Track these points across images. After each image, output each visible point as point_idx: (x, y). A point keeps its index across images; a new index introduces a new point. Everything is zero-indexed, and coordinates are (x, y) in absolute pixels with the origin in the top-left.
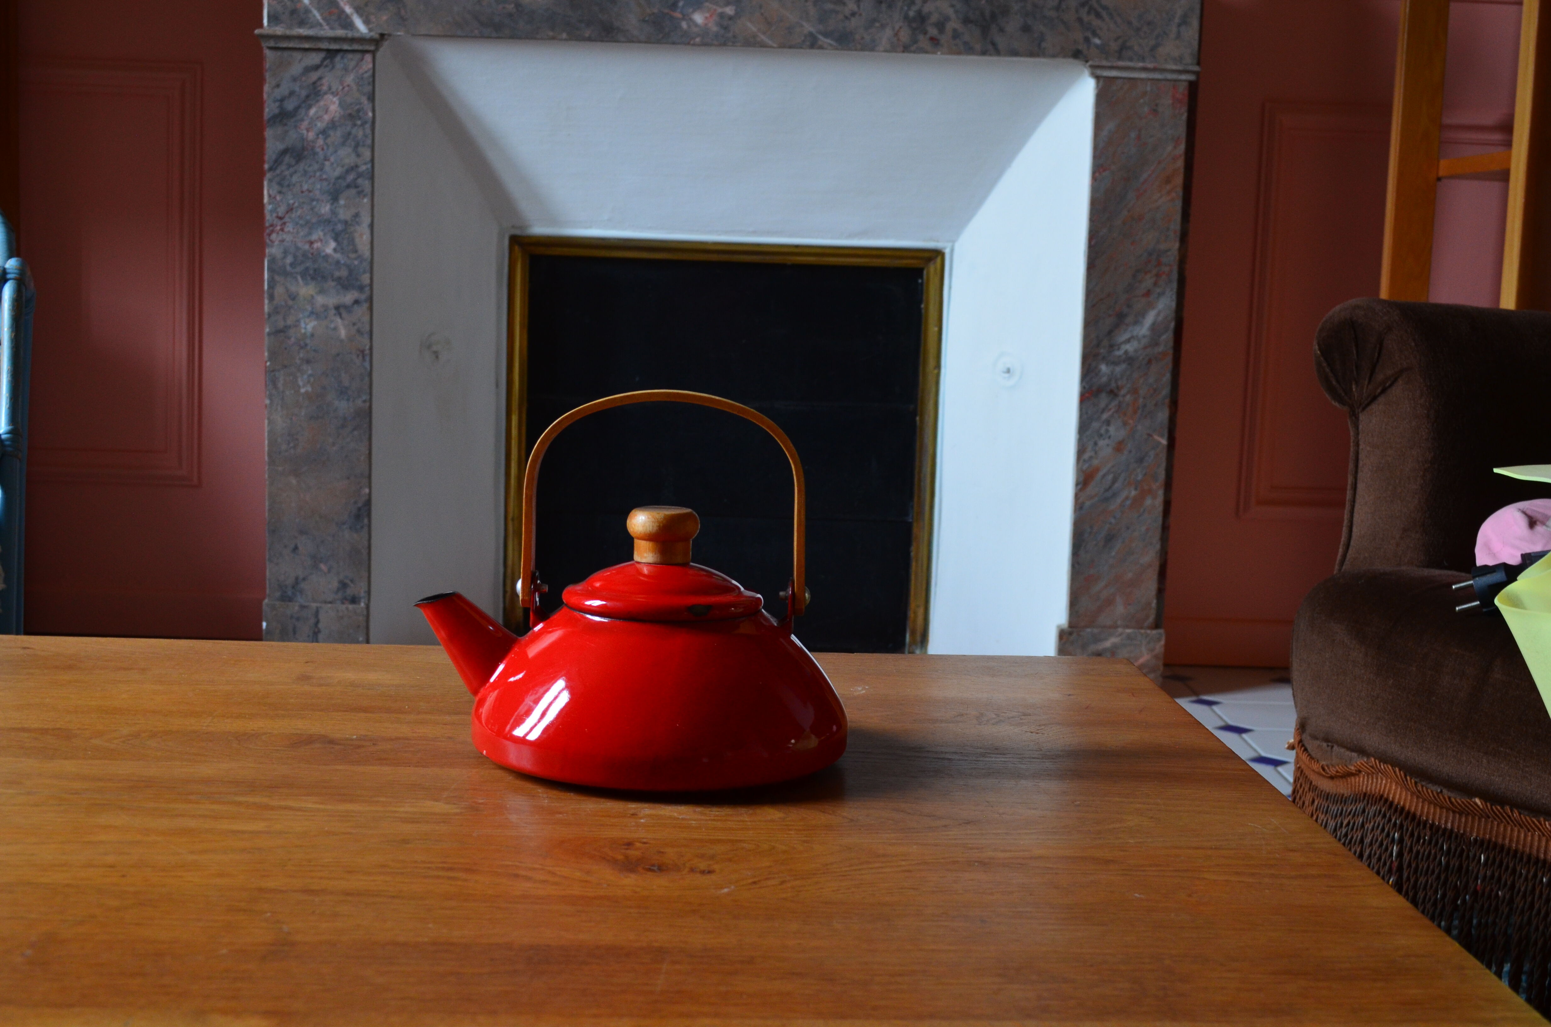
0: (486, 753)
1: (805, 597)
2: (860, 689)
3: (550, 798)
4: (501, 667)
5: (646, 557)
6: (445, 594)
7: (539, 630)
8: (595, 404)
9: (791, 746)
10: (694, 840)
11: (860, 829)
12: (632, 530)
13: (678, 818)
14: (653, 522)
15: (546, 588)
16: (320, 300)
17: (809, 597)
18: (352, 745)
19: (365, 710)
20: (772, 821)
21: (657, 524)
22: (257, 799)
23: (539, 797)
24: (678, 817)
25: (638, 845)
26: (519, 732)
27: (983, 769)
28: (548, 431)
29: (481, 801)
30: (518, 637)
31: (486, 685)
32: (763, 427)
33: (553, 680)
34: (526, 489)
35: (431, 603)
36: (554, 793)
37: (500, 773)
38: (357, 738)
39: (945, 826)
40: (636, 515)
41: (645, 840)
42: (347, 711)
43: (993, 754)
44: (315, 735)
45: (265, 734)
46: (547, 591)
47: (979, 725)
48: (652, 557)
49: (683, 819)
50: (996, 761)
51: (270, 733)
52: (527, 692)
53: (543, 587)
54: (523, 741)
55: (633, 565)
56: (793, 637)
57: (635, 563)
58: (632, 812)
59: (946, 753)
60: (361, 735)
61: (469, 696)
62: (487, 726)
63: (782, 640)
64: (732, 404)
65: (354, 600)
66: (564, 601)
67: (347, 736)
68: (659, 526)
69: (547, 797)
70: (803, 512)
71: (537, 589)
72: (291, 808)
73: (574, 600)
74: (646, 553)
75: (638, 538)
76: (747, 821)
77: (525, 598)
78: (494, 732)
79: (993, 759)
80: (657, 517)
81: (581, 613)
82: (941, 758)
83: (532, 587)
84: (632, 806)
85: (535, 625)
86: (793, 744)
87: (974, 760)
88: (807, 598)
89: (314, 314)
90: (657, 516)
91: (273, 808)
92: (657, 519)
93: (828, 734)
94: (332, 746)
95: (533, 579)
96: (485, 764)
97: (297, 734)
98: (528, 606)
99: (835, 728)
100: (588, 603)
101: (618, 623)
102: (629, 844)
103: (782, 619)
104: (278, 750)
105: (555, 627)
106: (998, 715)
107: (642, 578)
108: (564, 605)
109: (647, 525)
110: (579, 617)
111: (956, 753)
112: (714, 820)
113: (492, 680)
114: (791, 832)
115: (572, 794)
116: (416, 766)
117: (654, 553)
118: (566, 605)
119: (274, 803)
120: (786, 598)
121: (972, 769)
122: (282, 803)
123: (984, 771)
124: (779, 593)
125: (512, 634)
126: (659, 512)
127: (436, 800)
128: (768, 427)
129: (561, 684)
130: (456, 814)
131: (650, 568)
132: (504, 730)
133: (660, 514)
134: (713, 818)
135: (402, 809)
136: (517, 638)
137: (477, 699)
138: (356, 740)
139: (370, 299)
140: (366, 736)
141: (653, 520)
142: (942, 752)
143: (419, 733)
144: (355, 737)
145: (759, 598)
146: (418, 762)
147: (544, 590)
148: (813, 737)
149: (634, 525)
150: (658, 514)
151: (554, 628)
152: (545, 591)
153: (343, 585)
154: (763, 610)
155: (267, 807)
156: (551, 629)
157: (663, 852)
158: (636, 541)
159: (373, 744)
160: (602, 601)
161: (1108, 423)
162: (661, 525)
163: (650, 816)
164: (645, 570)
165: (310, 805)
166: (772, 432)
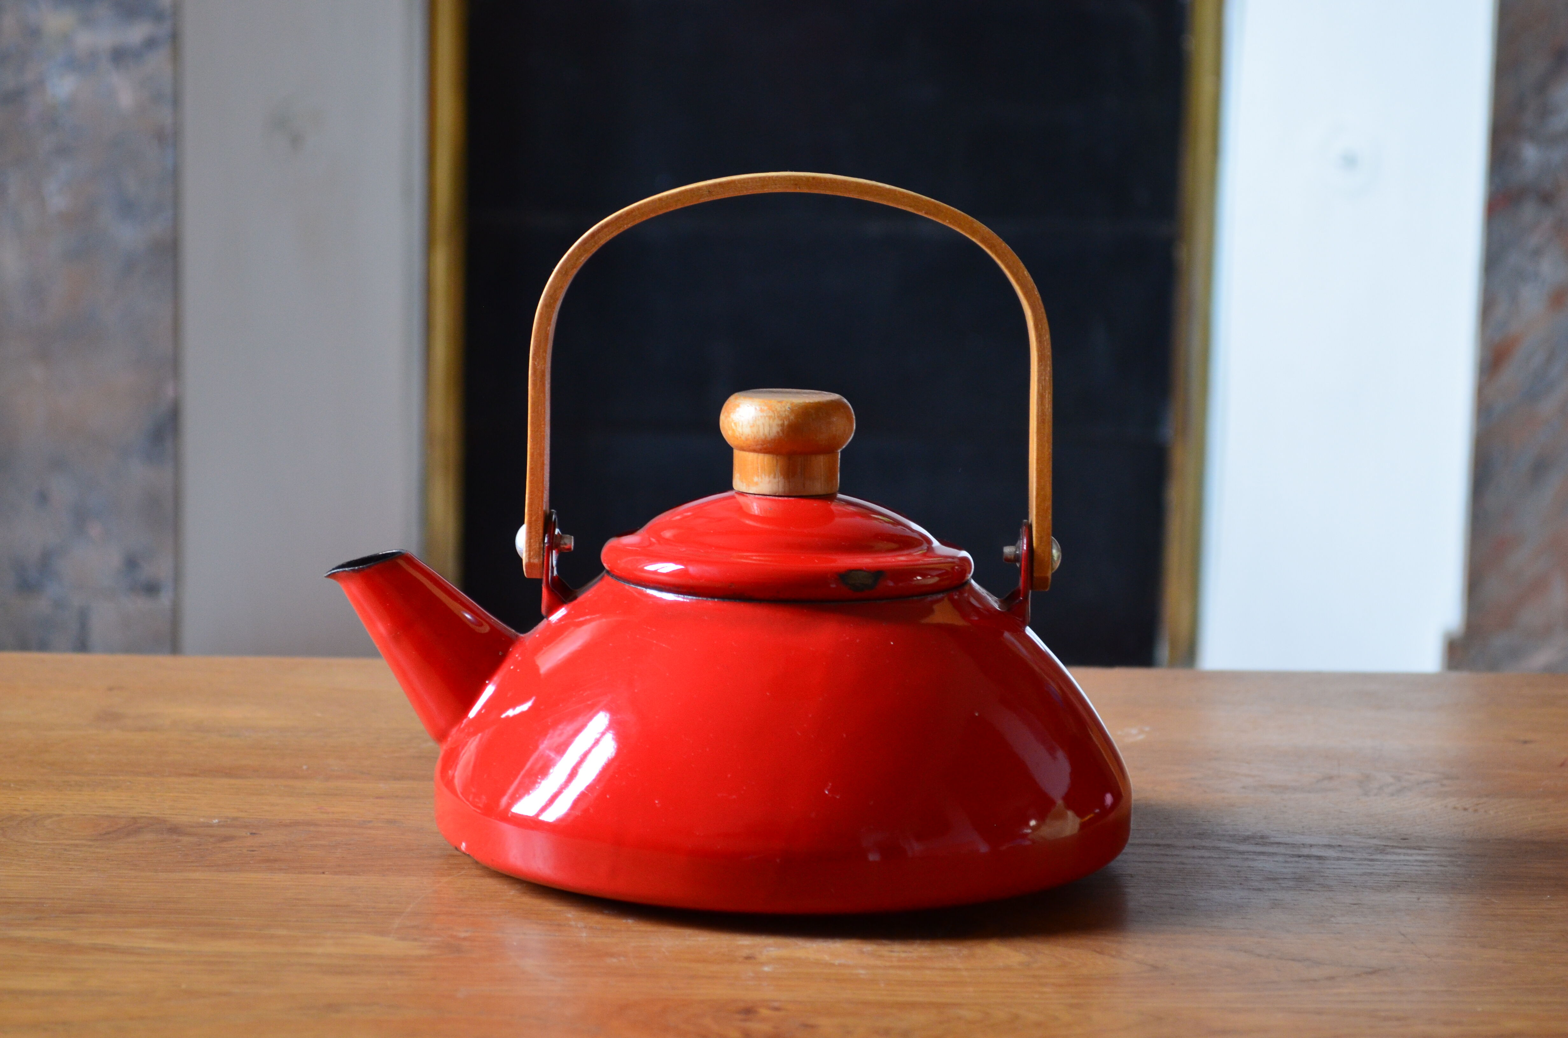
0: (467, 847)
1: (1052, 556)
2: (1134, 731)
3: (591, 928)
4: (489, 690)
5: (757, 484)
6: (383, 555)
7: (560, 620)
8: (660, 199)
9: (1029, 831)
10: (866, 1003)
11: (1173, 984)
12: (730, 432)
13: (833, 965)
14: (770, 417)
15: (570, 542)
16: (85, 40)
17: (1058, 558)
18: (211, 836)
19: (230, 772)
20: (1008, 968)
21: (778, 422)
22: (51, 934)
23: (570, 926)
24: (832, 962)
25: (764, 1012)
26: (526, 807)
27: (1385, 875)
28: (574, 250)
29: (463, 935)
30: (518, 634)
31: (462, 723)
32: (974, 240)
33: (590, 710)
34: (533, 358)
35: (358, 571)
36: (597, 920)
37: (492, 885)
38: (219, 822)
39: (1331, 978)
40: (738, 406)
41: (776, 1004)
42: (192, 775)
43: (1400, 848)
44: (142, 817)
45: (50, 816)
46: (572, 548)
47: (1366, 794)
48: (769, 482)
49: (840, 965)
50: (1408, 861)
51: (58, 815)
52: (543, 732)
53: (566, 541)
54: (532, 824)
55: (733, 497)
56: (1029, 631)
57: (737, 496)
58: (746, 952)
59: (1311, 846)
60: (227, 817)
61: (430, 744)
62: (468, 800)
63: (1007, 635)
64: (914, 197)
65: (151, 589)
66: (605, 565)
67: (202, 820)
68: (782, 425)
69: (585, 927)
70: (1048, 397)
71: (554, 544)
72: (113, 950)
73: (623, 564)
74: (758, 476)
75: (742, 449)
76: (960, 970)
77: (532, 561)
78: (479, 808)
79: (1402, 857)
80: (779, 409)
81: (639, 588)
82: (1304, 856)
83: (546, 541)
84: (745, 943)
85: (552, 610)
86: (1034, 828)
87: (1366, 859)
88: (1055, 558)
89: (73, 64)
90: (778, 407)
91: (81, 950)
92: (779, 412)
93: (1097, 811)
94: (175, 837)
95: (548, 526)
96: (463, 869)
97: (108, 816)
98: (538, 577)
99: (1109, 799)
100: (651, 568)
101: (710, 604)
102: (749, 1011)
103: (1010, 599)
104: (76, 845)
105: (588, 614)
106: (1398, 779)
107: (748, 522)
108: (605, 572)
109: (760, 423)
110: (636, 594)
111: (1330, 846)
112: (900, 968)
113: (472, 714)
114: (1045, 989)
115: (630, 921)
116: (336, 873)
117: (772, 475)
118: (608, 572)
119: (84, 940)
120: (1017, 558)
121: (1365, 874)
122: (100, 941)
123: (1387, 879)
124: (1002, 550)
125: (509, 629)
126: (780, 399)
127: (383, 933)
128: (983, 240)
129: (601, 720)
130: (422, 958)
131: (766, 504)
132: (497, 803)
133: (784, 404)
134: (896, 964)
135: (320, 950)
136: (517, 636)
137: (445, 747)
138: (219, 826)
139: (175, 38)
140: (235, 819)
141: (771, 414)
142: (1303, 844)
143: (333, 813)
144: (216, 821)
145: (965, 559)
146: (339, 866)
147: (566, 547)
148: (1070, 814)
149: (735, 424)
150: (779, 402)
151: (588, 617)
152: (570, 549)
153: (131, 563)
154: (973, 582)
155: (68, 948)
156: (581, 619)
157: (812, 1027)
158: (736, 453)
159: (251, 834)
160: (677, 564)
161: (1537, 253)
162: (786, 423)
163: (779, 960)
164: (756, 508)
165: (149, 944)
166: (990, 248)
